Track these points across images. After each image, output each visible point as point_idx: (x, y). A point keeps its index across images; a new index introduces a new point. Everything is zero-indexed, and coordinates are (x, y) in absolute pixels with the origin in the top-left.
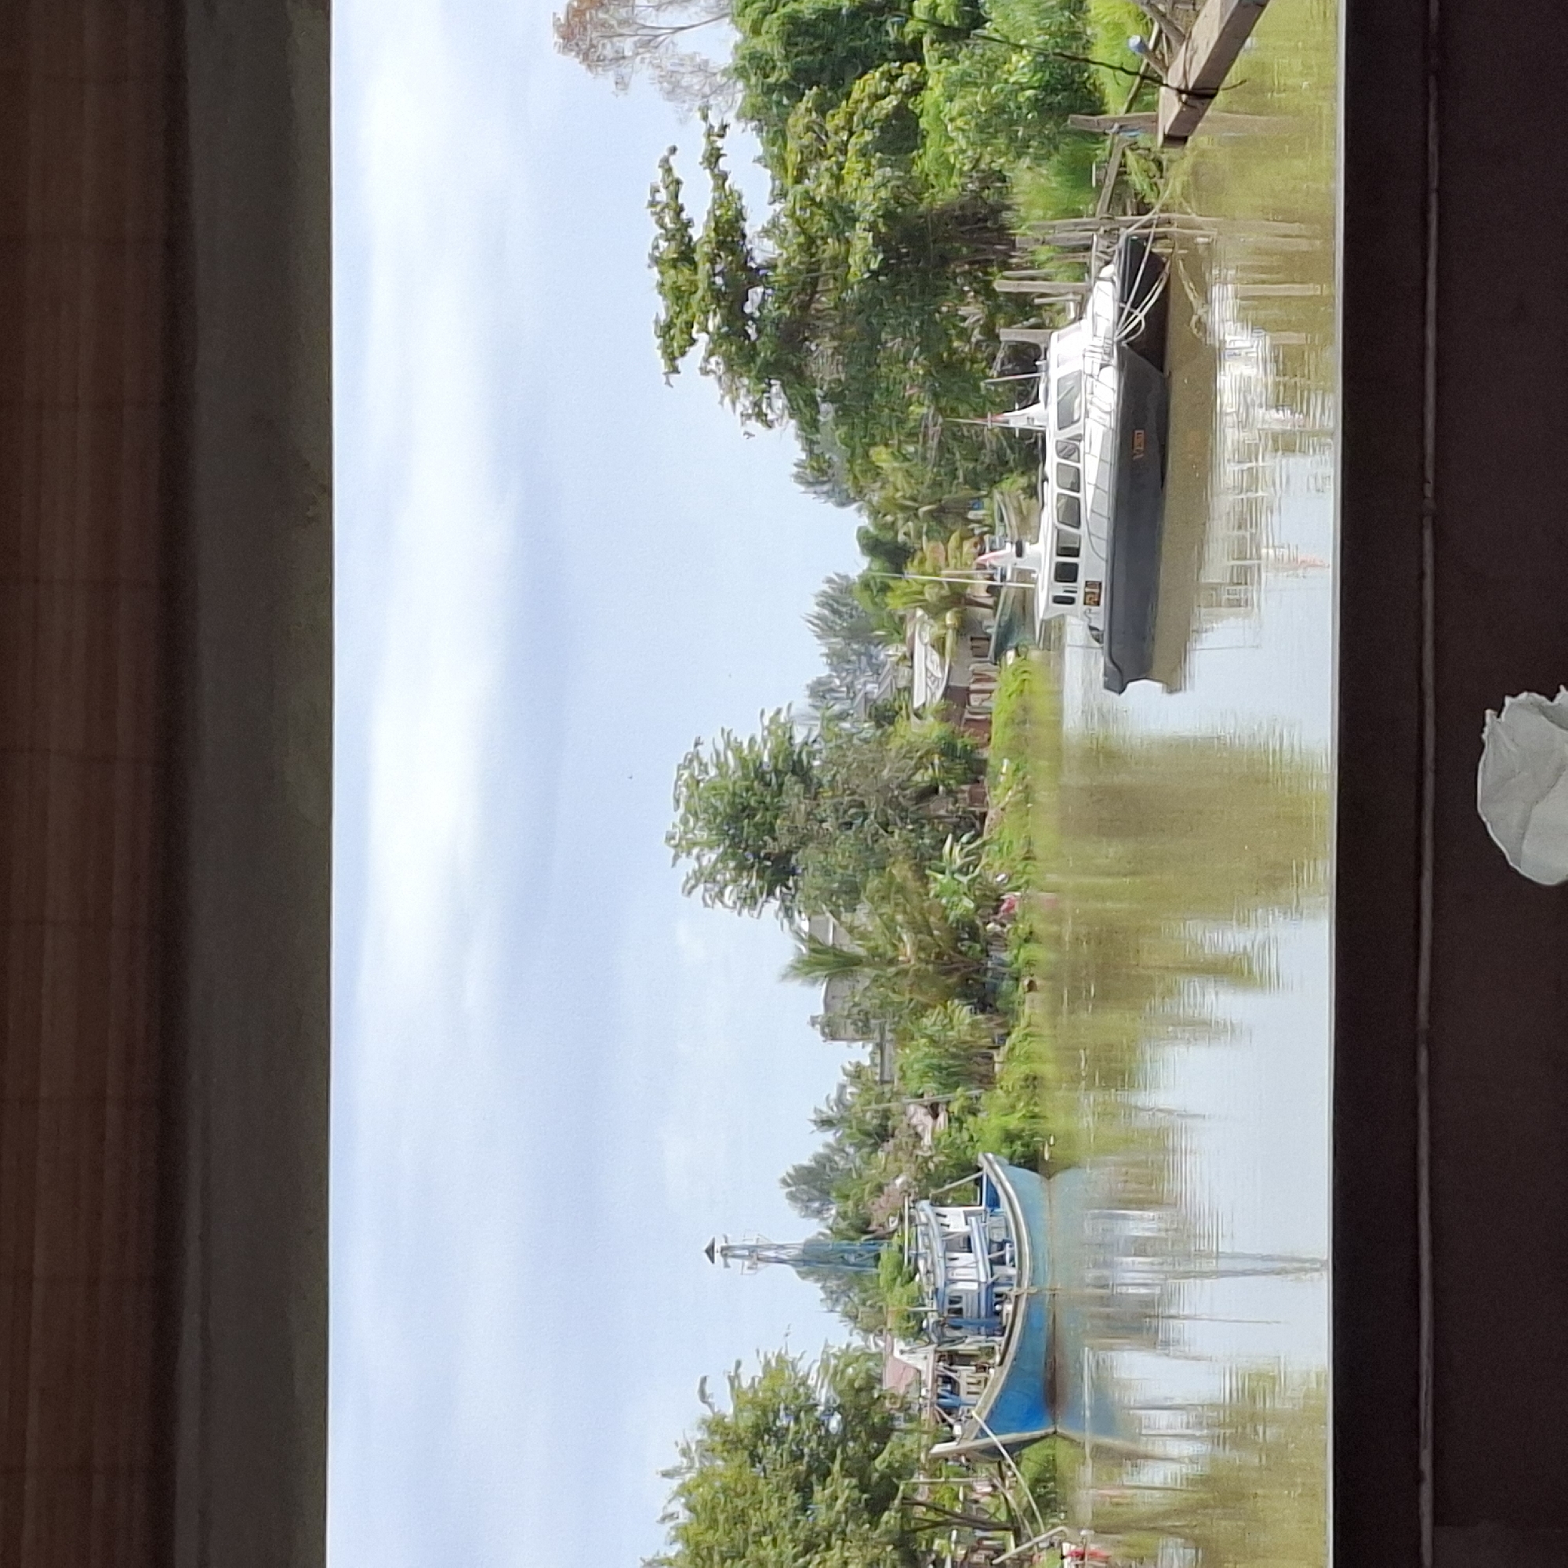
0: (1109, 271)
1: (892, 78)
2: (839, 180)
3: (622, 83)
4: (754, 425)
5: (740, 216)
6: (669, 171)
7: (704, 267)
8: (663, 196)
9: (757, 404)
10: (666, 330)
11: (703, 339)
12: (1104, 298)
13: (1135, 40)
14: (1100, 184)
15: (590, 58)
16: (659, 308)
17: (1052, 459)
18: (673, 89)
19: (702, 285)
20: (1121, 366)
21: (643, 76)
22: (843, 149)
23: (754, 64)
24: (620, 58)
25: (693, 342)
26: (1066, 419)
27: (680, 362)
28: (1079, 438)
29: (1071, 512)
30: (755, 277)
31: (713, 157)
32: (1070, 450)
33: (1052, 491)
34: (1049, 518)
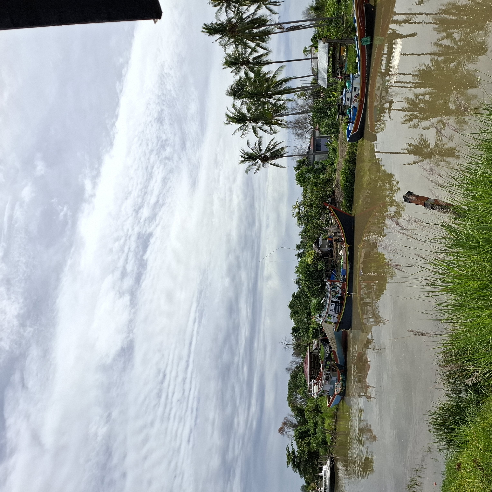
0: (329, 460)
1: (308, 438)
2: (303, 448)
3: (284, 436)
4: (296, 473)
5: (294, 451)
6: (288, 446)
7: (291, 457)
8: (287, 449)
9: (296, 471)
10: (287, 462)
11: (291, 464)
12: (328, 463)
13: (331, 438)
14: (328, 451)
15: (281, 434)
16: (287, 460)
17: (324, 479)
18: (288, 437)
19: (291, 458)
20: (330, 471)
21: (286, 435)
22: (304, 445)
23: (295, 436)
24: (284, 434)
25: (290, 464)
26: (325, 475)
27: (289, 466)
28: (326, 477)
29: (325, 485)
30: (296, 457)
31: (292, 445)
32: (325, 478)
33: (324, 483)
34: (323, 486)
